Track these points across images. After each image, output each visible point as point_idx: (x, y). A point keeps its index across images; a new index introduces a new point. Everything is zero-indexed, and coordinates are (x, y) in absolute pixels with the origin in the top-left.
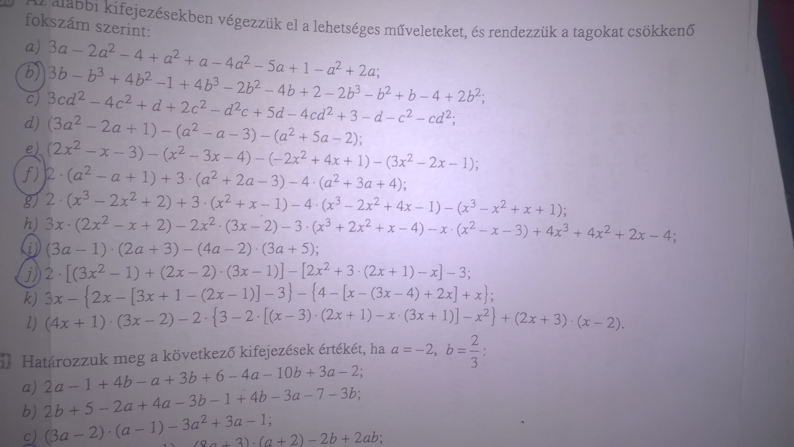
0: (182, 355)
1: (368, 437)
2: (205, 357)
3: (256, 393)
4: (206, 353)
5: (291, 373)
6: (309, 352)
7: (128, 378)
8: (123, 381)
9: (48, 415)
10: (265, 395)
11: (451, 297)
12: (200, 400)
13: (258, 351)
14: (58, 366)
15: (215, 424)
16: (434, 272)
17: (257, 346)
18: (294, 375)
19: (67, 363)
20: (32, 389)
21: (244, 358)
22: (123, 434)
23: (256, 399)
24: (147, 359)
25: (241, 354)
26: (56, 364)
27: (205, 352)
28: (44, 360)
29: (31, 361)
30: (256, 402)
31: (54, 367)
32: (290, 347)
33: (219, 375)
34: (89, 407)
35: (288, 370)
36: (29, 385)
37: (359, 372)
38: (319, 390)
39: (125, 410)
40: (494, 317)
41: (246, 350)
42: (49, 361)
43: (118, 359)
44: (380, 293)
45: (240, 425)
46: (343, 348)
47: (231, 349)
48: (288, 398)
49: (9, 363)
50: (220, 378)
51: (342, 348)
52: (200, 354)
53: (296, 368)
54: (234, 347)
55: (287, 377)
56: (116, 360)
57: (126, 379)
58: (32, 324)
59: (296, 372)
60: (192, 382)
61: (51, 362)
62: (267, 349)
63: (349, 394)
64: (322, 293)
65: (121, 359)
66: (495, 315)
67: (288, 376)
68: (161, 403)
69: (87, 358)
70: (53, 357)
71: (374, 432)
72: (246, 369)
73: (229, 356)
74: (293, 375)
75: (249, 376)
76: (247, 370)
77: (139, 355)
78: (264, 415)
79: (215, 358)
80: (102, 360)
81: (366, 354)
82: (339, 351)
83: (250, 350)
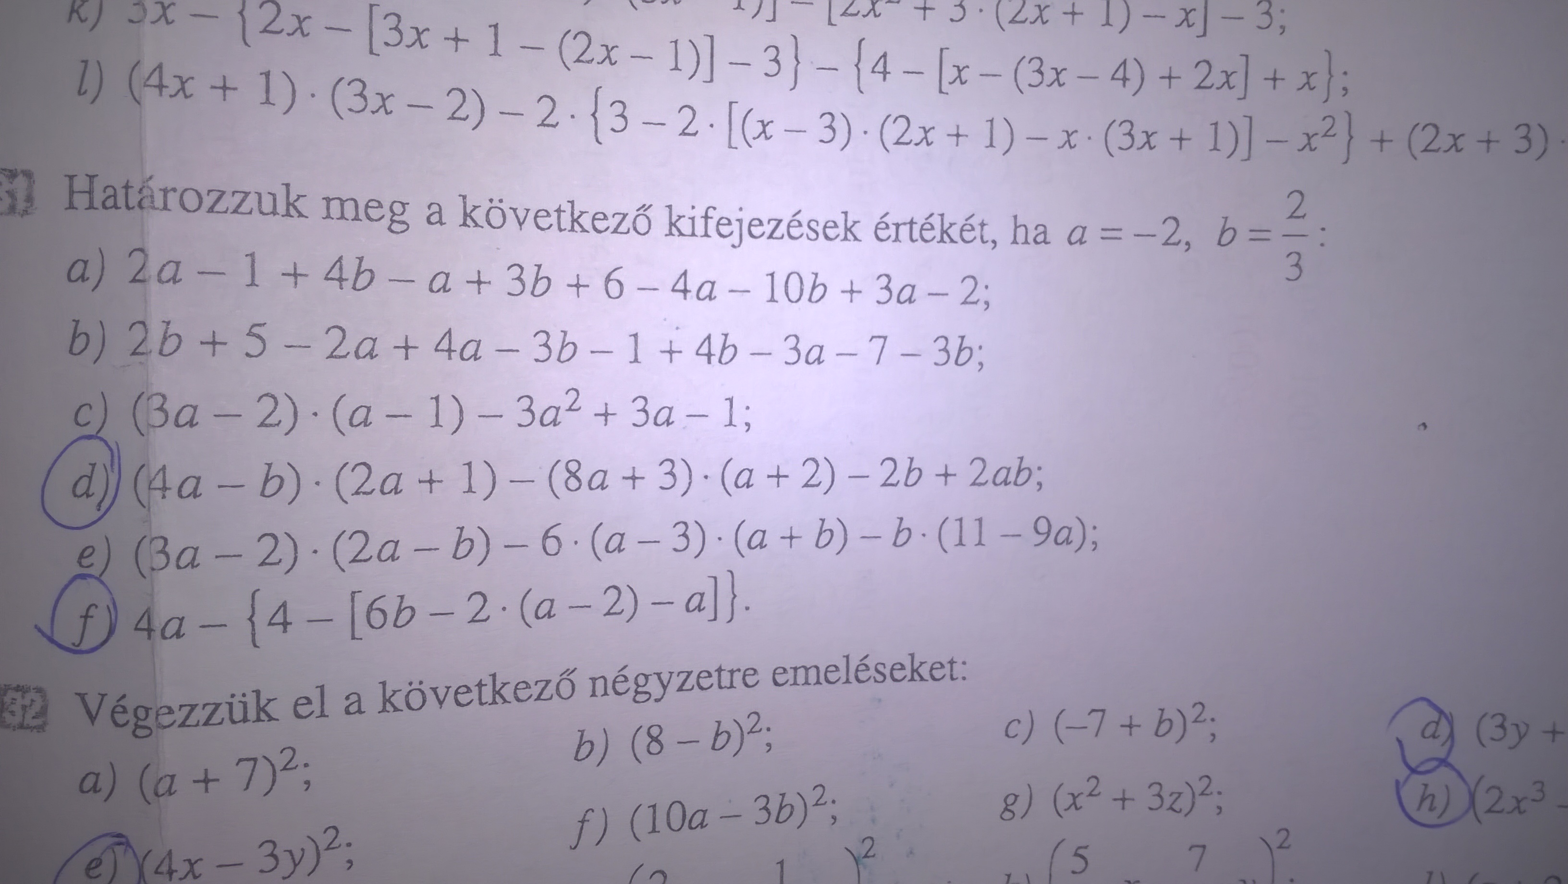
0: (510, 214)
1: (1004, 473)
2: (573, 226)
3: (709, 337)
4: (576, 216)
5: (802, 290)
6: (848, 233)
7: (363, 264)
8: (349, 272)
9: (140, 350)
10: (734, 346)
11: (1231, 86)
12: (562, 348)
13: (712, 224)
14: (165, 207)
15: (603, 418)
16: (1187, 14)
17: (711, 209)
18: (808, 297)
19: (191, 200)
20: (93, 272)
21: (676, 240)
22: (351, 424)
23: (709, 355)
24: (416, 215)
25: (668, 227)
26: (159, 203)
27: (572, 214)
28: (127, 187)
29: (90, 192)
30: (709, 362)
31: (154, 208)
32: (798, 217)
33: (612, 280)
34: (255, 335)
35: (794, 281)
36: (86, 262)
37: (980, 294)
38: (874, 340)
39: (357, 356)
40: (1351, 137)
41: (680, 217)
42: (140, 191)
43: (335, 206)
44: (1036, 73)
45: (668, 424)
46: (938, 226)
47: (641, 212)
48: (794, 356)
49: (29, 199)
50: (614, 288)
51: (935, 226)
52: (559, 217)
53: (814, 276)
54: (651, 206)
55: (790, 300)
56: (328, 208)
57: (360, 266)
58: (91, 84)
59: (814, 288)
60: (541, 292)
61: (146, 192)
62: (738, 220)
63: (953, 354)
64: (880, 68)
65: (342, 206)
66: (1353, 134)
67: (794, 297)
68: (457, 346)
69: (247, 194)
70: (151, 178)
71: (1022, 459)
72: (682, 271)
73: (635, 229)
74: (806, 295)
75: (690, 291)
76: (685, 273)
77: (395, 202)
78: (731, 400)
79: (599, 232)
80: (288, 204)
81: (998, 244)
82: (928, 235)
83: (693, 219)
